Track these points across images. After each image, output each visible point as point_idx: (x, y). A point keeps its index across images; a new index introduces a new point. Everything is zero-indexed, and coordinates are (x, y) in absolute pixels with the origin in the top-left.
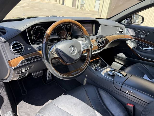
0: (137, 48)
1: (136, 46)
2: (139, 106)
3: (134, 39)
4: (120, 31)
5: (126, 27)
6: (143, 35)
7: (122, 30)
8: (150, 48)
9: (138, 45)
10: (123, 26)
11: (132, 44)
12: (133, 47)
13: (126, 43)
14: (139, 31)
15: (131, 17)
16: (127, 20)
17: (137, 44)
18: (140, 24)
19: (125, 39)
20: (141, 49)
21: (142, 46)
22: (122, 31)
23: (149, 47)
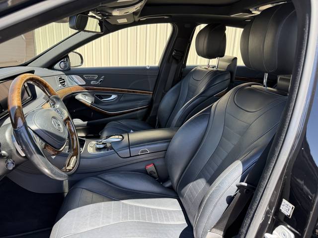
0: (96, 102)
1: (93, 99)
2: (158, 161)
3: (87, 89)
4: (61, 83)
5: (66, 74)
6: (97, 80)
7: (64, 80)
8: (113, 97)
9: (95, 97)
10: (62, 73)
11: (87, 98)
12: (90, 103)
13: (76, 99)
14: (89, 76)
15: (67, 57)
16: (62, 63)
17: (93, 95)
18: (80, 66)
19: (73, 93)
20: (102, 102)
21: (101, 97)
22: (64, 82)
23: (111, 96)
